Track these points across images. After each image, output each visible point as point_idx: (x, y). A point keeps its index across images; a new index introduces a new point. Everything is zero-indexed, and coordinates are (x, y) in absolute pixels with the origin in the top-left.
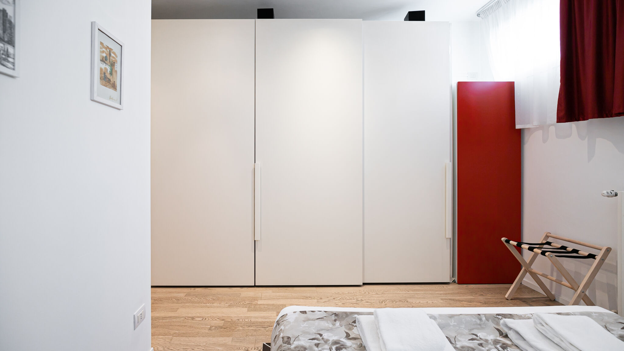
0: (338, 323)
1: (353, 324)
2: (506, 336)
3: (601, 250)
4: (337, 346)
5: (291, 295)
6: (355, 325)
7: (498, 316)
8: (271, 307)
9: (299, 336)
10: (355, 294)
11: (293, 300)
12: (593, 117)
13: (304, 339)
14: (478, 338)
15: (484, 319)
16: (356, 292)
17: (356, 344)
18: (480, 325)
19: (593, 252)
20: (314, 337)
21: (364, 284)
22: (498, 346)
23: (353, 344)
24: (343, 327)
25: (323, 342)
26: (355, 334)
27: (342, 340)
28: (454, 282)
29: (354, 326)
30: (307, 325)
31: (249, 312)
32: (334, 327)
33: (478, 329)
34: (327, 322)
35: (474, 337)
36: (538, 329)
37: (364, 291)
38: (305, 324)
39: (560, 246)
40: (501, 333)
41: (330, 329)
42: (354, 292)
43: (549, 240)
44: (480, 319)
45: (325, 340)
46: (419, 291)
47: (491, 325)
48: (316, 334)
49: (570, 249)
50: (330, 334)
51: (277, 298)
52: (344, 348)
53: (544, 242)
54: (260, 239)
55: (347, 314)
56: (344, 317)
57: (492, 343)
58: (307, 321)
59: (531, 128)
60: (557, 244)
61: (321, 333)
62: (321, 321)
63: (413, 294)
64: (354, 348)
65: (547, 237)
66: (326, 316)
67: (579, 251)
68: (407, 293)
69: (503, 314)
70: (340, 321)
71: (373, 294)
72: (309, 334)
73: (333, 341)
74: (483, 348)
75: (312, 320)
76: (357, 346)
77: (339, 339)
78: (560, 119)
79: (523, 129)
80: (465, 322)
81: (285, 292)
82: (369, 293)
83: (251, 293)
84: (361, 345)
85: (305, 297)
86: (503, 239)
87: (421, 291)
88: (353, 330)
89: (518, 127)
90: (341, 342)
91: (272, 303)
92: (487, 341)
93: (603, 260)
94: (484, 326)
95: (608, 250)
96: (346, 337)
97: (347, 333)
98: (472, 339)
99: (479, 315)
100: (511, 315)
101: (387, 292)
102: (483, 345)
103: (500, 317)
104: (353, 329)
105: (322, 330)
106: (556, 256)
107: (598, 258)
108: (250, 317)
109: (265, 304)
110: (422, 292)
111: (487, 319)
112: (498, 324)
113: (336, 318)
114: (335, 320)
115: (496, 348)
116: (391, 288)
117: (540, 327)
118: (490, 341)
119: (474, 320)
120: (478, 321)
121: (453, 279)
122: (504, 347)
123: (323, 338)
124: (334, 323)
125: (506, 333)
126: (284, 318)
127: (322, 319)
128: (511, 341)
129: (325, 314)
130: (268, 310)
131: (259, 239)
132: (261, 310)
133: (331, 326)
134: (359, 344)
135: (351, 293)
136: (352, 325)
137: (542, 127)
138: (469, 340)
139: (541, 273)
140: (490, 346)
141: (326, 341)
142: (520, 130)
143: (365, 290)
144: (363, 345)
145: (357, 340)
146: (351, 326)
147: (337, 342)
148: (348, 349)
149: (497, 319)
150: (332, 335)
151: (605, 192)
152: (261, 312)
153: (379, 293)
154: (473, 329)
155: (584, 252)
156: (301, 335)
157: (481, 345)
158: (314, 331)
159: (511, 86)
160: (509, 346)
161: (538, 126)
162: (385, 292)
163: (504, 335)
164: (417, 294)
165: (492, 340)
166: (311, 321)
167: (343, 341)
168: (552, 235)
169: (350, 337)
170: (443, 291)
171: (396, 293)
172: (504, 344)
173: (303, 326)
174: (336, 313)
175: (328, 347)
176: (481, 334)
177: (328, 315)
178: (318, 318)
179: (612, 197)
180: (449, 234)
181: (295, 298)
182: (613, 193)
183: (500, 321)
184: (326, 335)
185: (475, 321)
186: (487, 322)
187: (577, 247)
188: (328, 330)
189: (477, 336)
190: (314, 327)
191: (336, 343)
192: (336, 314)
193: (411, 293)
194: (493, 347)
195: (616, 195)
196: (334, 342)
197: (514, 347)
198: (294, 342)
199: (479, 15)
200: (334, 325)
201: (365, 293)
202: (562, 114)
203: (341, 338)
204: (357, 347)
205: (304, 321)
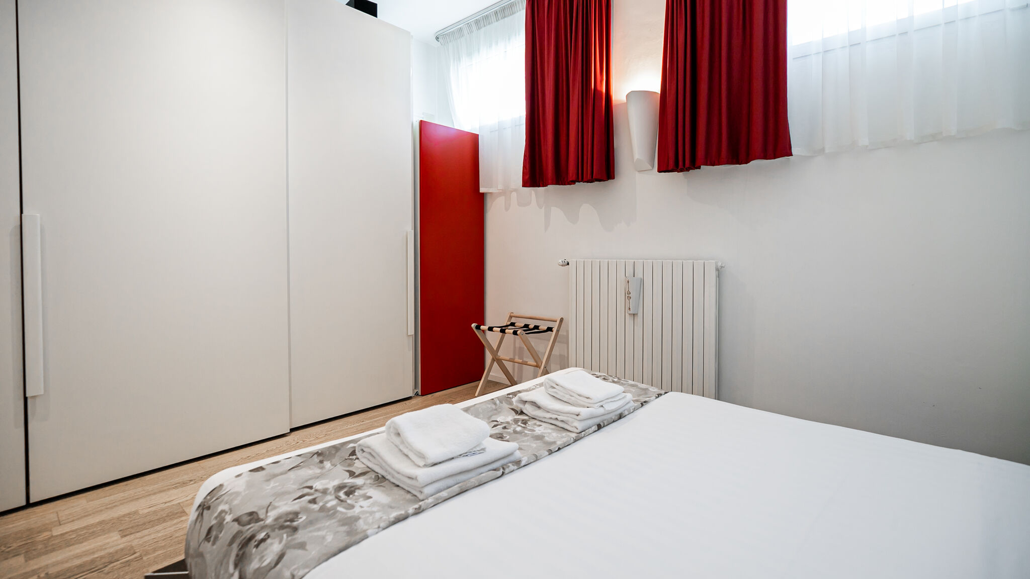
0: (327, 465)
1: (351, 457)
2: (522, 413)
3: (556, 321)
4: (345, 490)
5: (144, 490)
6: (354, 457)
7: (509, 396)
8: (99, 529)
9: (271, 503)
10: (281, 448)
11: (153, 497)
12: (552, 184)
13: (285, 502)
14: (499, 423)
15: (498, 402)
16: (281, 447)
17: (371, 478)
18: (496, 410)
19: (550, 325)
20: (300, 494)
21: (292, 430)
22: (519, 424)
23: (366, 479)
24: (338, 466)
25: (320, 494)
26: (360, 468)
27: (346, 481)
28: (417, 394)
29: (353, 459)
30: (277, 484)
31: (31, 562)
32: (324, 471)
33: (495, 414)
34: (310, 468)
35: (496, 423)
36: (550, 393)
37: (294, 440)
38: (272, 484)
39: (523, 325)
40: (516, 412)
41: (319, 475)
42: (277, 447)
43: (513, 320)
44: (495, 404)
45: (322, 491)
46: (376, 418)
47: (505, 406)
48: (302, 490)
49: (531, 326)
50: (324, 481)
51: (107, 508)
52: (356, 489)
53: (509, 323)
54: (45, 391)
55: (336, 448)
56: (333, 452)
57: (514, 423)
58: (273, 478)
59: (495, 193)
60: (520, 323)
61: (309, 484)
62: (300, 471)
63: (371, 424)
64: (370, 484)
65: (511, 317)
66: (302, 461)
67: (539, 326)
68: (362, 425)
69: (512, 393)
70: (329, 460)
71: (310, 441)
72: (288, 493)
73: (335, 487)
74: (509, 430)
75: (282, 474)
76: (373, 480)
77: (341, 482)
78: (526, 184)
79: (486, 193)
80: (482, 411)
81: (124, 491)
82: (304, 441)
83: (22, 523)
84: (377, 478)
85: (179, 483)
86: (473, 325)
87: (380, 416)
88: (355, 465)
89: (482, 190)
90: (348, 484)
91: (97, 521)
92: (508, 423)
93: (558, 331)
94: (500, 410)
95: (562, 320)
96: (350, 476)
97: (348, 471)
98: (495, 426)
99: (493, 399)
100: (519, 391)
101: (333, 431)
102: (507, 427)
103: (511, 396)
104: (355, 463)
105: (307, 481)
106: (526, 333)
107: (555, 330)
108: (40, 568)
109: (76, 530)
110: (382, 417)
111: (501, 402)
112: (511, 403)
113: (321, 458)
114: (321, 462)
115: (519, 426)
116: (337, 424)
117: (551, 391)
118: (511, 422)
119: (489, 406)
120: (494, 406)
121: (416, 391)
122: (525, 422)
123: (316, 490)
124: (322, 465)
125: (521, 410)
126: (217, 492)
127: (299, 468)
128: (527, 415)
129: (300, 460)
130: (93, 537)
131: (42, 393)
132: (69, 544)
133: (318, 471)
134: (373, 477)
135: (271, 450)
136: (351, 459)
137: (505, 192)
138: (493, 427)
139: (508, 358)
140: (513, 426)
141: (325, 492)
142: (483, 194)
143: (296, 439)
144: (380, 476)
145: (368, 474)
146: (349, 461)
147: (341, 486)
148: (363, 488)
149: (508, 399)
150: (328, 481)
151: (560, 261)
152: (71, 548)
153: (320, 437)
154: (491, 416)
155: (543, 327)
156: (274, 500)
157: (505, 428)
158: (295, 487)
159: (475, 139)
160: (528, 421)
161: (501, 191)
162: (329, 432)
163: (519, 412)
164: (375, 421)
165: (511, 420)
166: (279, 477)
167: (350, 483)
168: (515, 314)
169: (356, 474)
170: (407, 409)
171: (345, 429)
172: (523, 420)
173: (270, 487)
174: (318, 452)
175: (333, 497)
176: (500, 419)
177: (305, 459)
178: (291, 467)
179: (565, 266)
180: (411, 332)
181: (155, 494)
182: (566, 263)
183: (513, 400)
184: (318, 485)
185: (491, 407)
186: (501, 405)
187: (537, 323)
188: (317, 478)
189: (497, 421)
190: (292, 482)
191: (340, 488)
192: (318, 454)
193: (368, 423)
194: (516, 426)
195: (568, 264)
196: (337, 488)
197: (531, 420)
198: (269, 514)
199: (438, 38)
200: (322, 468)
201: (298, 443)
202: (527, 177)
203: (344, 479)
204: (374, 482)
205: (268, 481)
